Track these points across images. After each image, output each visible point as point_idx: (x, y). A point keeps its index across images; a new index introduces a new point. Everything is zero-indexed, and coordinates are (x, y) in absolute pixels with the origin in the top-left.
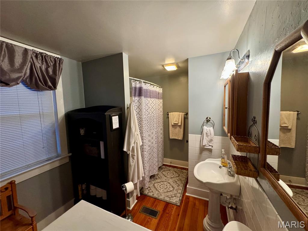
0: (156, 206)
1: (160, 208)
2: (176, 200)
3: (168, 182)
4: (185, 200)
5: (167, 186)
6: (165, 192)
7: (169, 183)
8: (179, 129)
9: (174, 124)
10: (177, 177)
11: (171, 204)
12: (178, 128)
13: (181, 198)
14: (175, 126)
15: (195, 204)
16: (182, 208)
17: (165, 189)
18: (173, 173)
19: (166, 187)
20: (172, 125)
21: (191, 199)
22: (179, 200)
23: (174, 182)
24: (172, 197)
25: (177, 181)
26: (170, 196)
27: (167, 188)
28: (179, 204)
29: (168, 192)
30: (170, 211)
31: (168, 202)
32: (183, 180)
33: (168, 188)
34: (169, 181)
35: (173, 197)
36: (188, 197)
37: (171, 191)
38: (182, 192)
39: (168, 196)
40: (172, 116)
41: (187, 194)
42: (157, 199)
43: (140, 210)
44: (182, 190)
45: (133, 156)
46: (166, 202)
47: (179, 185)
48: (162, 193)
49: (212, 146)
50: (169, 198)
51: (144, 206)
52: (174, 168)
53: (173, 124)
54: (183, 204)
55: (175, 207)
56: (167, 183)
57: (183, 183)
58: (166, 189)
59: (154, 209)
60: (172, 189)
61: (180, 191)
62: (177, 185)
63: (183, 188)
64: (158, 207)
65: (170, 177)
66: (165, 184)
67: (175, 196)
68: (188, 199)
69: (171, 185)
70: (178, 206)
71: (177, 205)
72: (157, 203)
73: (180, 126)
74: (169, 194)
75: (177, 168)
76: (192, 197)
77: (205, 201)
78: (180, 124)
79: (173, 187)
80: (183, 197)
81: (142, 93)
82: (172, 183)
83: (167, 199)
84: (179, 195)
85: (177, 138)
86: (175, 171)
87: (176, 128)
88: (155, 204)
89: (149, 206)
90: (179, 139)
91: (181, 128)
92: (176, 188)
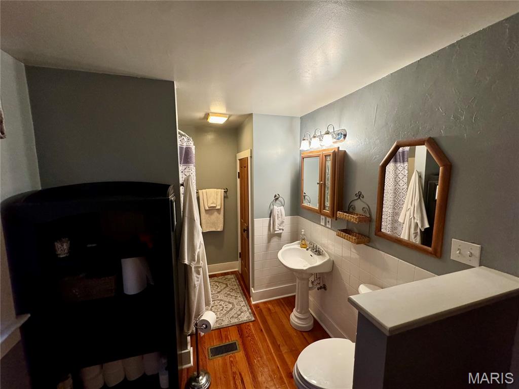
0: (227, 338)
1: (234, 338)
2: (246, 316)
3: (218, 300)
4: (256, 310)
5: (221, 305)
6: (225, 315)
7: (221, 300)
8: (218, 215)
9: (209, 207)
10: (225, 288)
11: (244, 323)
12: (216, 213)
13: (250, 310)
14: (210, 211)
15: (269, 310)
16: (259, 320)
17: (222, 310)
18: (216, 285)
19: (221, 307)
20: (206, 210)
21: (261, 306)
22: (250, 314)
23: (227, 296)
24: (239, 315)
25: (229, 293)
26: (236, 316)
27: (223, 307)
28: (253, 319)
29: (228, 312)
30: (248, 332)
31: (237, 323)
32: (236, 289)
33: (225, 307)
34: (219, 298)
35: (241, 314)
36: (257, 306)
37: (231, 309)
38: (245, 303)
39: (232, 317)
40: (205, 194)
41: (253, 303)
42: (221, 328)
43: (209, 356)
44: (244, 301)
45: (197, 268)
46: (237, 325)
47: (236, 297)
48: (222, 317)
49: (283, 230)
50: (236, 318)
51: (210, 348)
52: (213, 278)
53: (207, 208)
54: (257, 315)
55: (251, 324)
56: (219, 302)
57: (239, 291)
58: (224, 311)
59: (227, 343)
60: (231, 306)
61: (243, 303)
62: (234, 297)
63: (244, 299)
64: (230, 336)
65: (216, 292)
66: (216, 304)
67: (242, 312)
68: (259, 307)
69: (225, 301)
70: (254, 321)
71: (251, 322)
72: (226, 333)
73: (218, 210)
74: (232, 313)
75: (216, 277)
76: (261, 303)
77: (276, 300)
78: (218, 207)
79: (229, 303)
80: (251, 309)
81: (191, 157)
82: (225, 299)
83: (235, 321)
84: (245, 309)
85: (214, 230)
86: (216, 282)
87: (212, 214)
88: (223, 336)
89: (216, 344)
90: (219, 230)
91: (220, 214)
92: (235, 302)
